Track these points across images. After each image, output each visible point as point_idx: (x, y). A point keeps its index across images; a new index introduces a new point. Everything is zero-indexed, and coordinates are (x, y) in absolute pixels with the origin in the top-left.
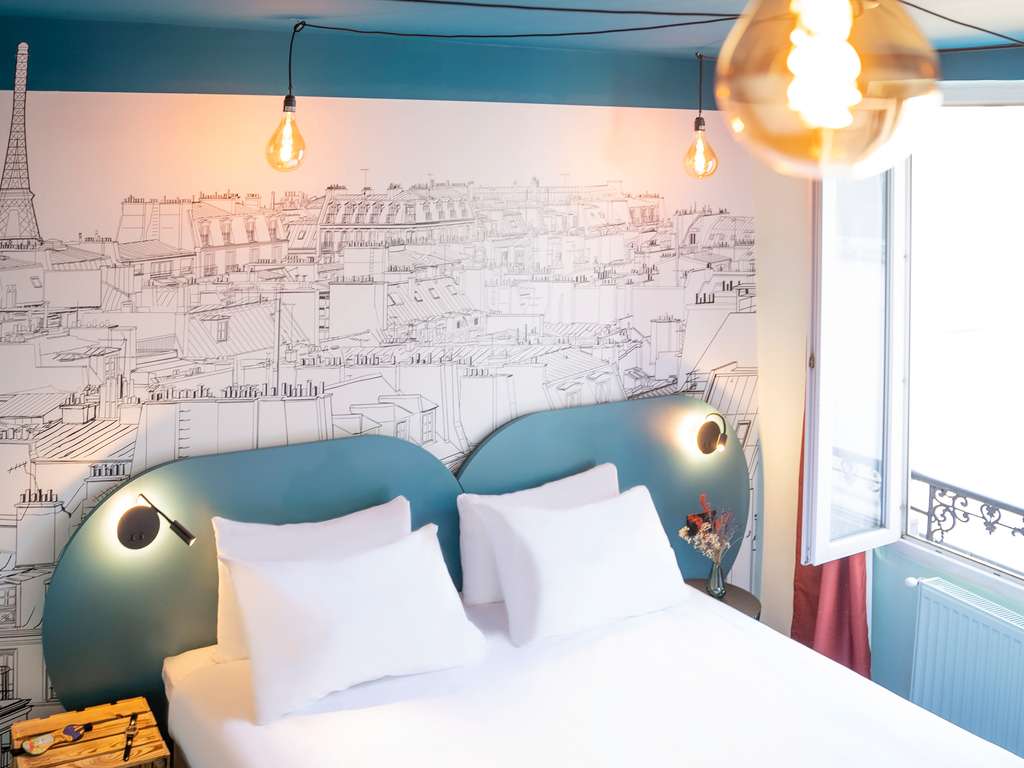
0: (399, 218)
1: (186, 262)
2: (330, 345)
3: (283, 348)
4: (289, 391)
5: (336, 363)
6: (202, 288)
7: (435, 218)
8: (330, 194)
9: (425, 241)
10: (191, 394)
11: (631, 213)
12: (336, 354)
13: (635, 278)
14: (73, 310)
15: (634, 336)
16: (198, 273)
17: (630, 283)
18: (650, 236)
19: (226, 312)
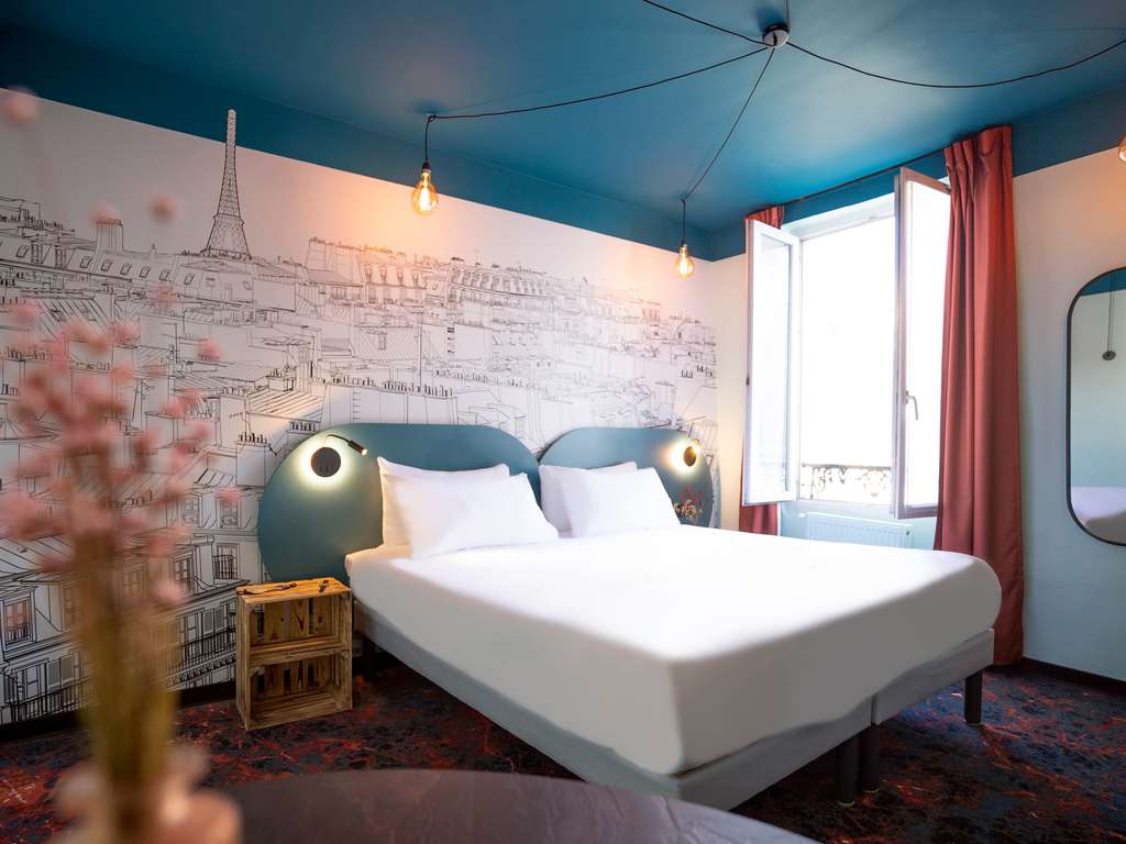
0: (499, 287)
1: (357, 291)
2: (456, 364)
3: (424, 361)
4: (429, 391)
5: (459, 377)
6: (367, 311)
7: (522, 292)
8: (453, 262)
9: (516, 306)
10: (361, 383)
11: (644, 312)
12: (460, 371)
13: (647, 354)
14: (276, 310)
15: (646, 391)
16: (364, 300)
17: (643, 356)
18: (654, 329)
19: (384, 330)
